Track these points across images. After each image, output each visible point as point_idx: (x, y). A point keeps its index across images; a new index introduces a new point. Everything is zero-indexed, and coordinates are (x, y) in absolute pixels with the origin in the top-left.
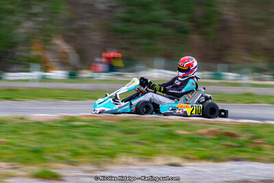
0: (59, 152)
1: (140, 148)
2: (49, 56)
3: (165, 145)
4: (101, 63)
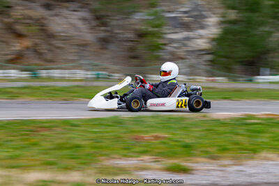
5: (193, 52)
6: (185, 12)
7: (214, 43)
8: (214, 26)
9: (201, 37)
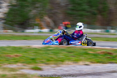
0: (42, 60)
1: (74, 58)
2: (42, 23)
4: (62, 26)
7: (5, 15)
8: (5, 7)
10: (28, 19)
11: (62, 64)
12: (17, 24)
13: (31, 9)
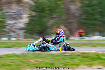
1: (88, 63)
3: (97, 62)
4: (77, 34)
5: (18, 28)
6: (14, 13)
7: (26, 25)
8: (26, 18)
9: (21, 22)
10: (47, 28)
11: (78, 68)
12: (37, 32)
13: (49, 19)
